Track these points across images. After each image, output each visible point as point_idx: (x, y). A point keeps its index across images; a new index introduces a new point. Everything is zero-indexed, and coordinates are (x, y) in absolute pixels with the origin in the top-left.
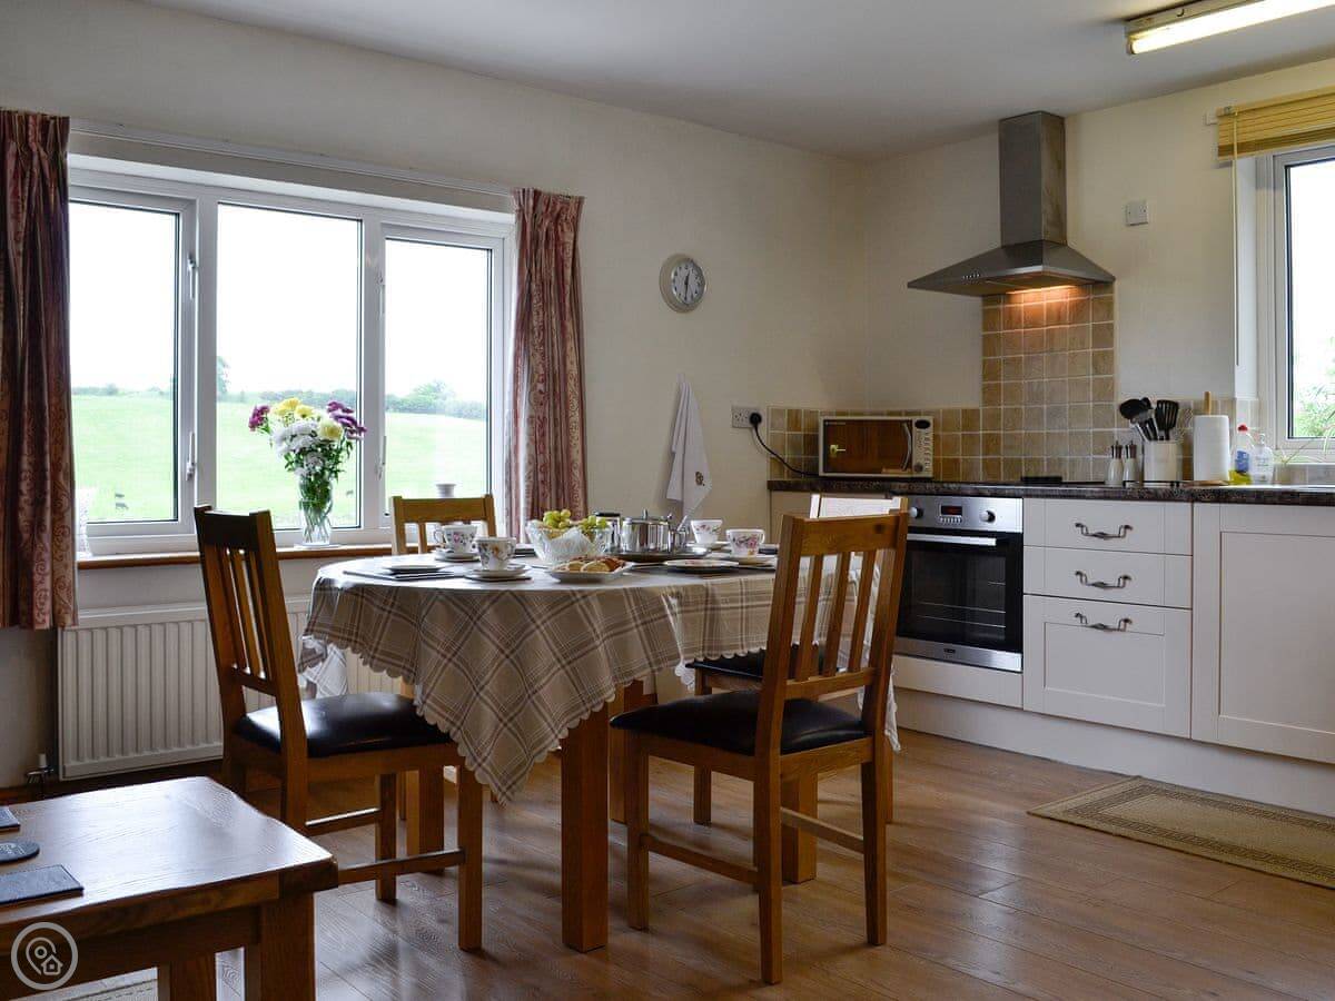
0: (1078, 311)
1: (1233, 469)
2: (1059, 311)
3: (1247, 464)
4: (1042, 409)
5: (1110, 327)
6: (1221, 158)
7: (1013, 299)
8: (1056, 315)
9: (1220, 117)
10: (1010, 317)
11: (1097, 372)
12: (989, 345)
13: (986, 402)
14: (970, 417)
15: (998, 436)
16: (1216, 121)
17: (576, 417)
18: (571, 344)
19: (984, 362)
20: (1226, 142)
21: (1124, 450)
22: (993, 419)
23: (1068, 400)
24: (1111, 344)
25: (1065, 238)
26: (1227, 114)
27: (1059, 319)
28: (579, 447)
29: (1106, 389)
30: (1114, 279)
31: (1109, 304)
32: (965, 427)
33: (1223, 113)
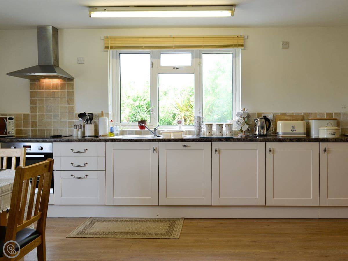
0: (63, 87)
1: (109, 131)
2: (56, 86)
3: (113, 130)
4: (51, 114)
5: (73, 92)
6: (105, 49)
7: (41, 81)
8: (56, 87)
9: (105, 38)
10: (40, 86)
11: (69, 104)
12: (32, 94)
13: (32, 112)
14: (26, 116)
15: (36, 122)
16: (104, 39)
19: (31, 100)
20: (107, 45)
21: (78, 127)
22: (35, 117)
23: (60, 112)
24: (73, 97)
25: (58, 65)
26: (107, 38)
27: (56, 89)
29: (72, 110)
30: (74, 78)
31: (73, 85)
32: (24, 119)
33: (106, 37)
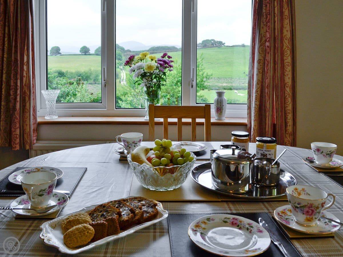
17: (288, 60)
18: (287, 22)
28: (290, 75)
